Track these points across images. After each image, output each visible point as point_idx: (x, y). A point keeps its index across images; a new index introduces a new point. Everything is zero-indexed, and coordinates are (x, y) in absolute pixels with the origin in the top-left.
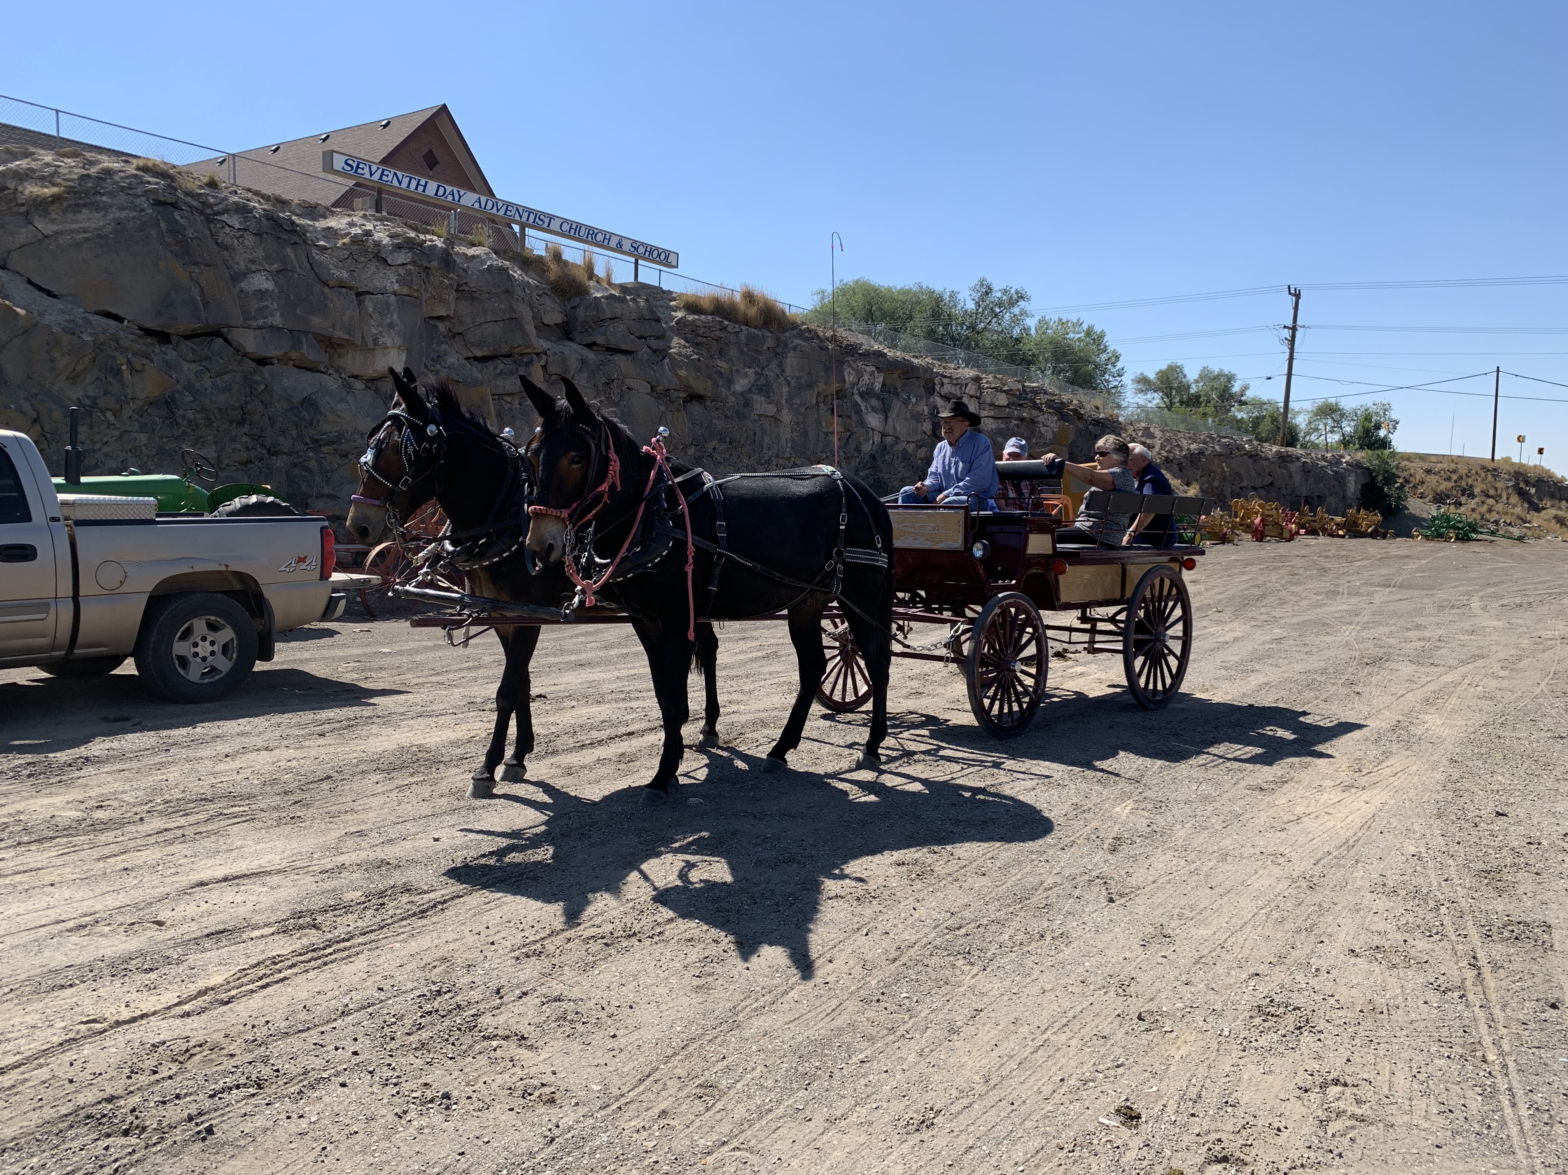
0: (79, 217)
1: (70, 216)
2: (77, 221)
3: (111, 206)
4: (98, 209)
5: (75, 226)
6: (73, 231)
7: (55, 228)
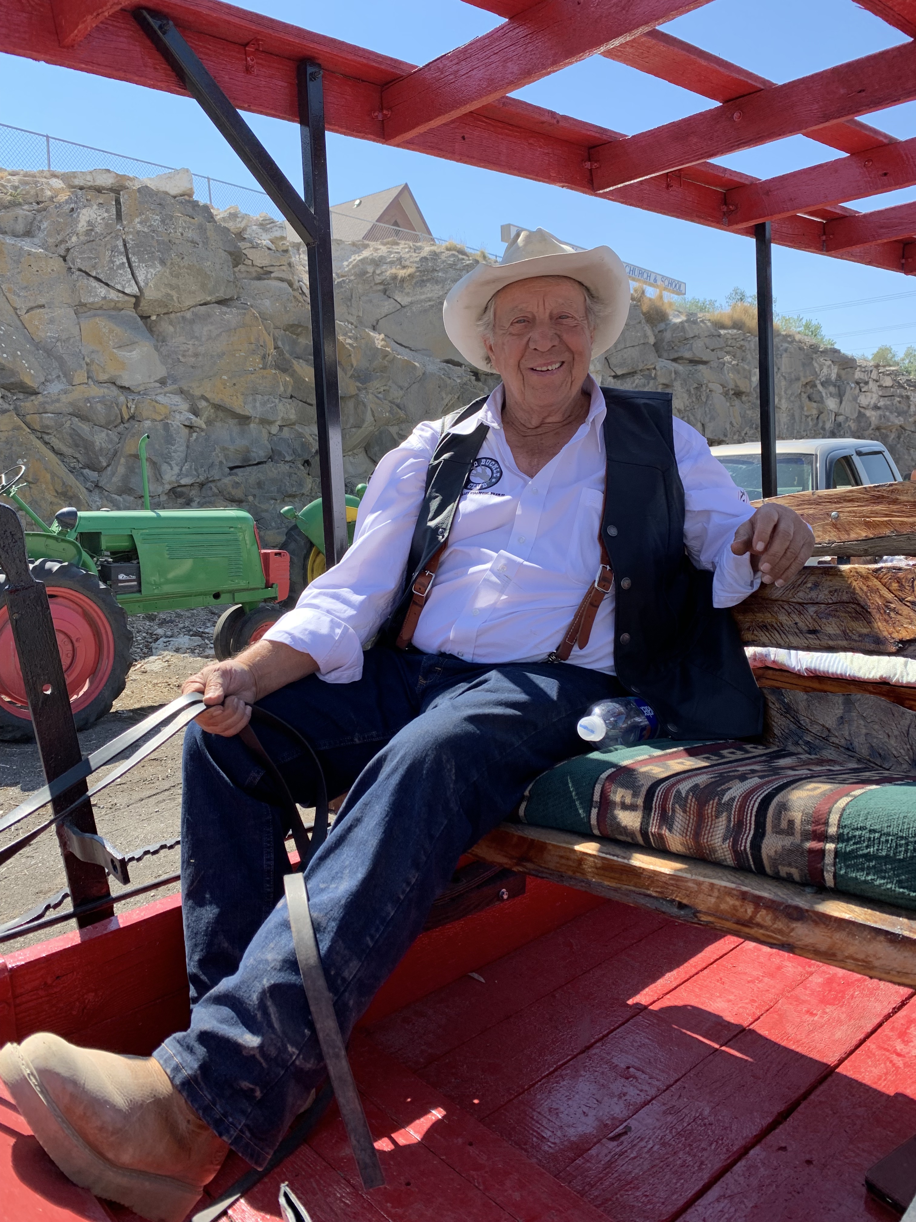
0: (425, 290)
1: (418, 289)
2: (423, 293)
3: (446, 279)
4: (437, 282)
5: (423, 297)
6: (421, 301)
7: (409, 299)
